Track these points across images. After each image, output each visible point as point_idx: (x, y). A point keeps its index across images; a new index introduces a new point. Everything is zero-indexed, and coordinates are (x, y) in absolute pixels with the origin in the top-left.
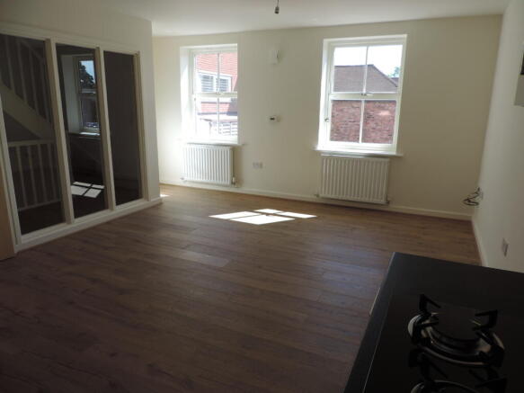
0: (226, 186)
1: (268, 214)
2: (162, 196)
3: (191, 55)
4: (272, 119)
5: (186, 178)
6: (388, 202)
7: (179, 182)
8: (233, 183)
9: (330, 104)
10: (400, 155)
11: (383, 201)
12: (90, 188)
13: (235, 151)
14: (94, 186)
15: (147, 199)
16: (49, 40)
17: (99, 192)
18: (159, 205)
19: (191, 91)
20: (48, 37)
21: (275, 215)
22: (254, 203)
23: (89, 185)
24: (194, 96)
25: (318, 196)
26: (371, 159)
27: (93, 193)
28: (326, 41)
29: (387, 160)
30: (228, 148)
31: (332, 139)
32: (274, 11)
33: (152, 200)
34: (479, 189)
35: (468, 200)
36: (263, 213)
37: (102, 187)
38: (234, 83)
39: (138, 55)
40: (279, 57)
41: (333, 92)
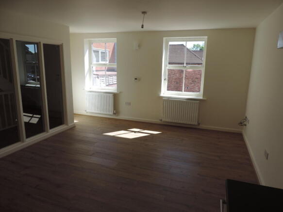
0: (111, 115)
1: (135, 132)
2: (75, 121)
3: (90, 44)
4: (136, 79)
5: (88, 111)
6: (199, 124)
7: (84, 113)
8: (114, 114)
9: (167, 71)
10: (204, 99)
11: (196, 123)
12: (32, 117)
13: (115, 96)
14: (35, 116)
15: (67, 124)
16: (12, 39)
17: (37, 119)
18: (73, 128)
19: (90, 63)
20: (12, 37)
21: (138, 132)
22: (127, 125)
23: (31, 115)
24: (92, 66)
25: (161, 120)
26: (189, 101)
27: (35, 120)
28: (164, 39)
29: (198, 102)
30: (111, 95)
31: (168, 90)
32: (141, 27)
33: (70, 125)
34: (246, 117)
35: (241, 123)
36: (132, 131)
37: (39, 116)
38: (110, 54)
39: (62, 45)
40: (139, 46)
41: (168, 65)
